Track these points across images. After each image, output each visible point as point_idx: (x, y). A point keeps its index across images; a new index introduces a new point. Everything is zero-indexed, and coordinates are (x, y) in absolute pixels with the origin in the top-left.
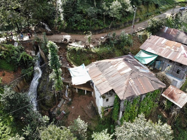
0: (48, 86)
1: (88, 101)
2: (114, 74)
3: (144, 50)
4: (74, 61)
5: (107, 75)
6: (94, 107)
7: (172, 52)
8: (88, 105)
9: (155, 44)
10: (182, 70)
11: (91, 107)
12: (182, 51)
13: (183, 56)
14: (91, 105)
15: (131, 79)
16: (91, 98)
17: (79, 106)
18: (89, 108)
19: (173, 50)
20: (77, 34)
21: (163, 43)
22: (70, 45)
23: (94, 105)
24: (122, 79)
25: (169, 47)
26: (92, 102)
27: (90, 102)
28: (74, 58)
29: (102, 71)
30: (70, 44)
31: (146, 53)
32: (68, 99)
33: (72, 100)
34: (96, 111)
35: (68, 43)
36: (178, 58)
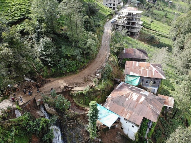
0: (77, 139)
1: (115, 133)
2: (135, 105)
3: (129, 75)
4: (84, 104)
5: (129, 107)
6: (123, 136)
7: (148, 71)
8: (117, 137)
9: (133, 68)
10: (157, 81)
11: (120, 136)
12: (153, 69)
13: (156, 72)
14: (119, 135)
15: (149, 104)
16: (116, 129)
17: (109, 141)
18: (119, 138)
19: (147, 69)
20: (66, 75)
21: (137, 65)
22: (74, 91)
23: (121, 134)
24: (144, 107)
25: (144, 68)
26: (118, 132)
27: (117, 133)
28: (83, 101)
29: (123, 106)
30: (72, 90)
31: (131, 77)
32: (98, 140)
33: (101, 139)
34: (126, 138)
35: (70, 89)
36: (153, 74)
